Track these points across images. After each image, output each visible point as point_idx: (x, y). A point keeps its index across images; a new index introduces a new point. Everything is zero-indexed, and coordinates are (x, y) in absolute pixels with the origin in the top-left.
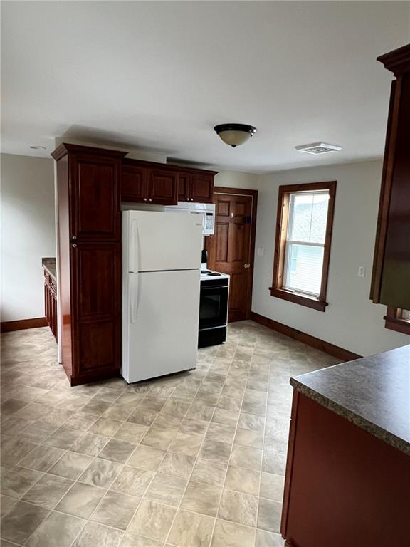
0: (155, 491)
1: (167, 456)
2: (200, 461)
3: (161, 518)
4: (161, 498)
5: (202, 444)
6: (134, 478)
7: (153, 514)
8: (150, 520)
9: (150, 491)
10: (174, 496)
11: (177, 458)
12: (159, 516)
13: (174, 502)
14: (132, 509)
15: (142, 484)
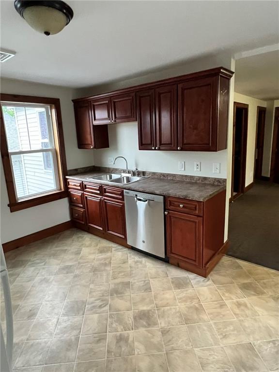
0: (211, 341)
1: (173, 349)
2: (163, 325)
3: (226, 328)
4: (213, 335)
5: (142, 330)
6: (213, 362)
7: (226, 333)
8: (232, 333)
9: (213, 344)
10: (205, 328)
11: (170, 341)
12: (225, 329)
13: (209, 327)
14: (236, 348)
15: (212, 353)
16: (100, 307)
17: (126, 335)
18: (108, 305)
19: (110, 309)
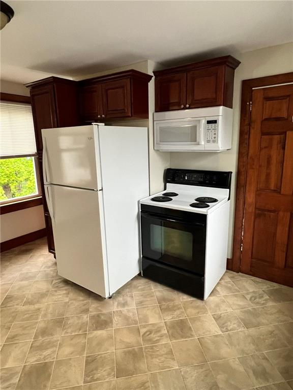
16: (151, 332)
17: (119, 307)
18: (141, 334)
19: (139, 329)
